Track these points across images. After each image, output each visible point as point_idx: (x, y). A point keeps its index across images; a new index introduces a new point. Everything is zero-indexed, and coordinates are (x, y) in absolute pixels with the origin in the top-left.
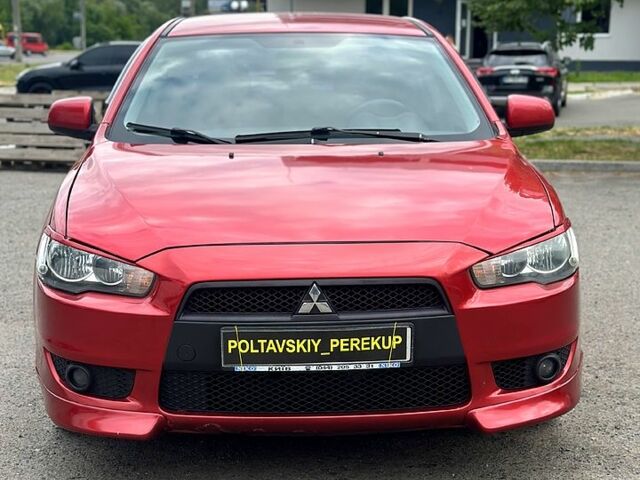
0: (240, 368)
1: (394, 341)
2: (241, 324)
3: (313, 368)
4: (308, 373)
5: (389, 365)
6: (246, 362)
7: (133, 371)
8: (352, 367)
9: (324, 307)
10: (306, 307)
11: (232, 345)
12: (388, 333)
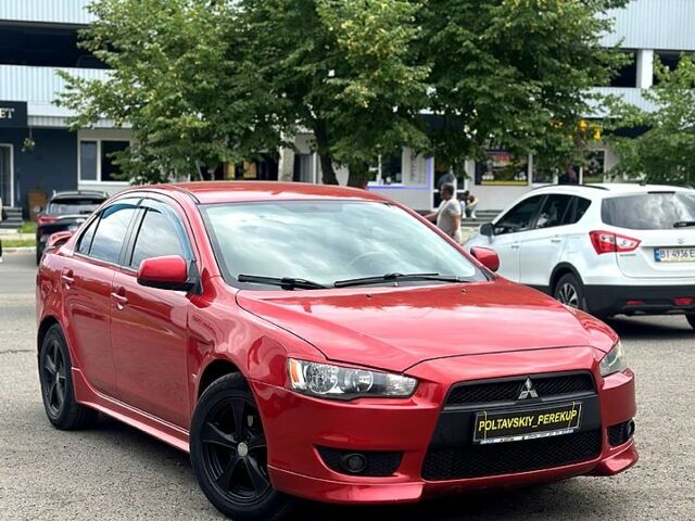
0: (484, 442)
1: (573, 413)
2: (488, 410)
3: (526, 438)
4: (523, 441)
5: (569, 431)
6: (488, 437)
7: (401, 453)
8: (548, 435)
9: (534, 394)
10: (523, 395)
11: (483, 424)
12: (569, 409)
